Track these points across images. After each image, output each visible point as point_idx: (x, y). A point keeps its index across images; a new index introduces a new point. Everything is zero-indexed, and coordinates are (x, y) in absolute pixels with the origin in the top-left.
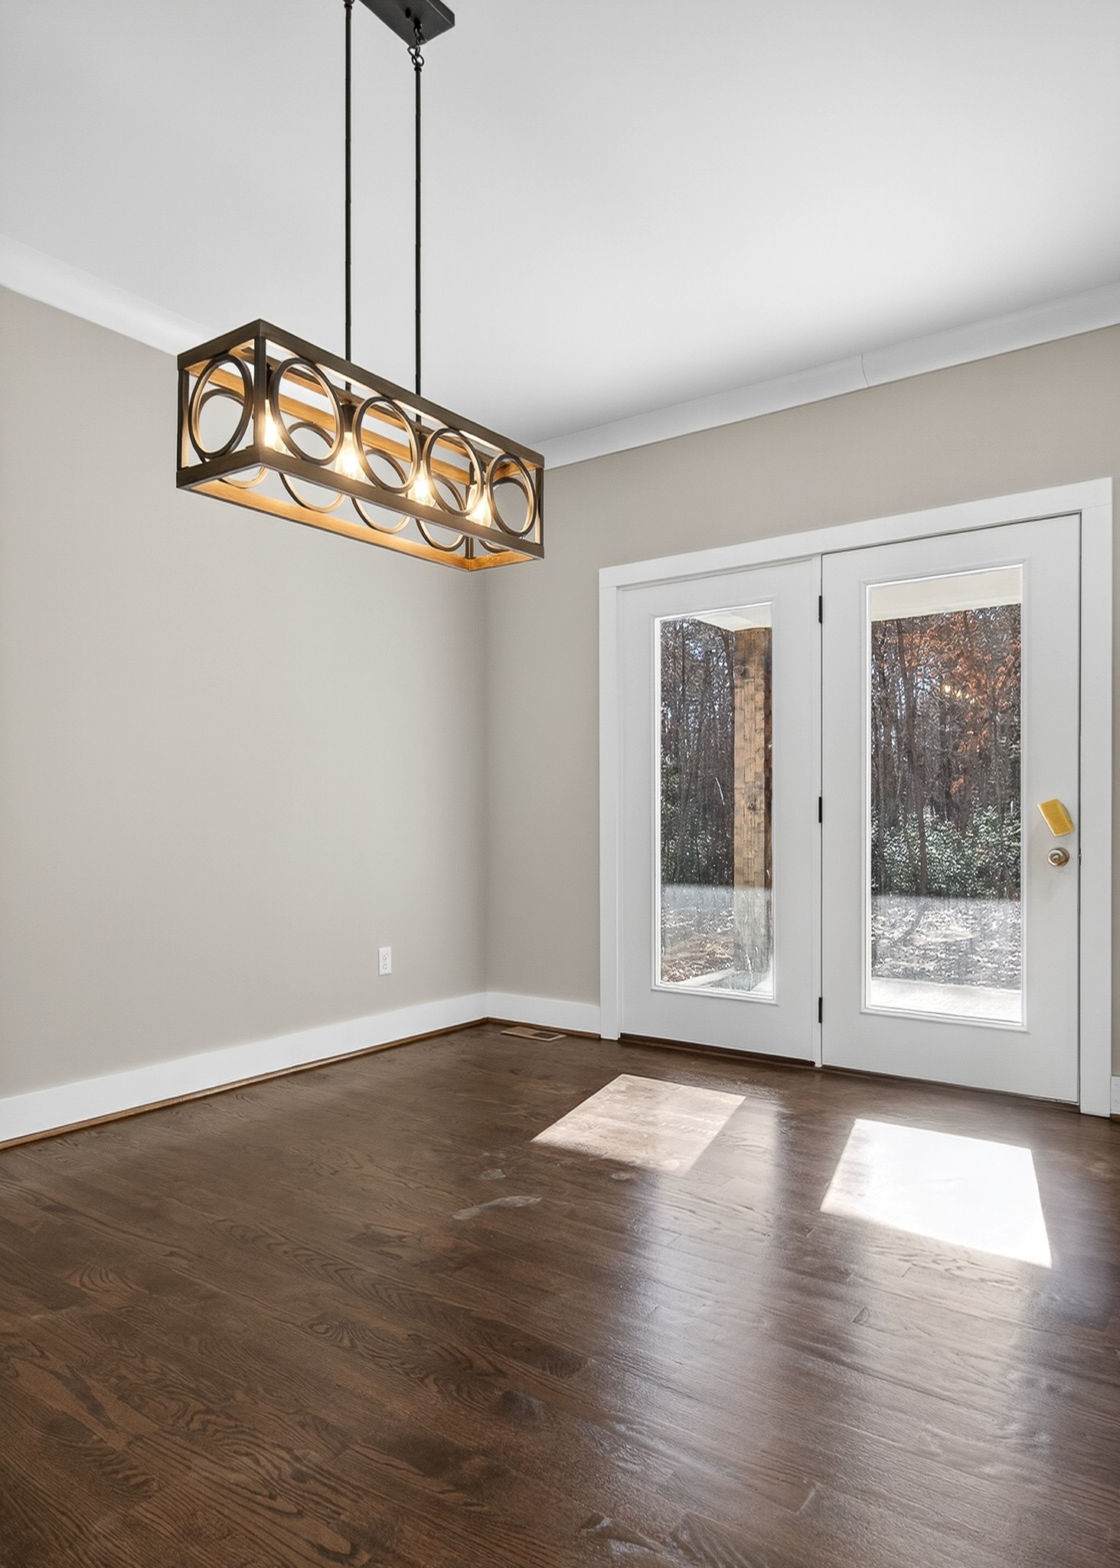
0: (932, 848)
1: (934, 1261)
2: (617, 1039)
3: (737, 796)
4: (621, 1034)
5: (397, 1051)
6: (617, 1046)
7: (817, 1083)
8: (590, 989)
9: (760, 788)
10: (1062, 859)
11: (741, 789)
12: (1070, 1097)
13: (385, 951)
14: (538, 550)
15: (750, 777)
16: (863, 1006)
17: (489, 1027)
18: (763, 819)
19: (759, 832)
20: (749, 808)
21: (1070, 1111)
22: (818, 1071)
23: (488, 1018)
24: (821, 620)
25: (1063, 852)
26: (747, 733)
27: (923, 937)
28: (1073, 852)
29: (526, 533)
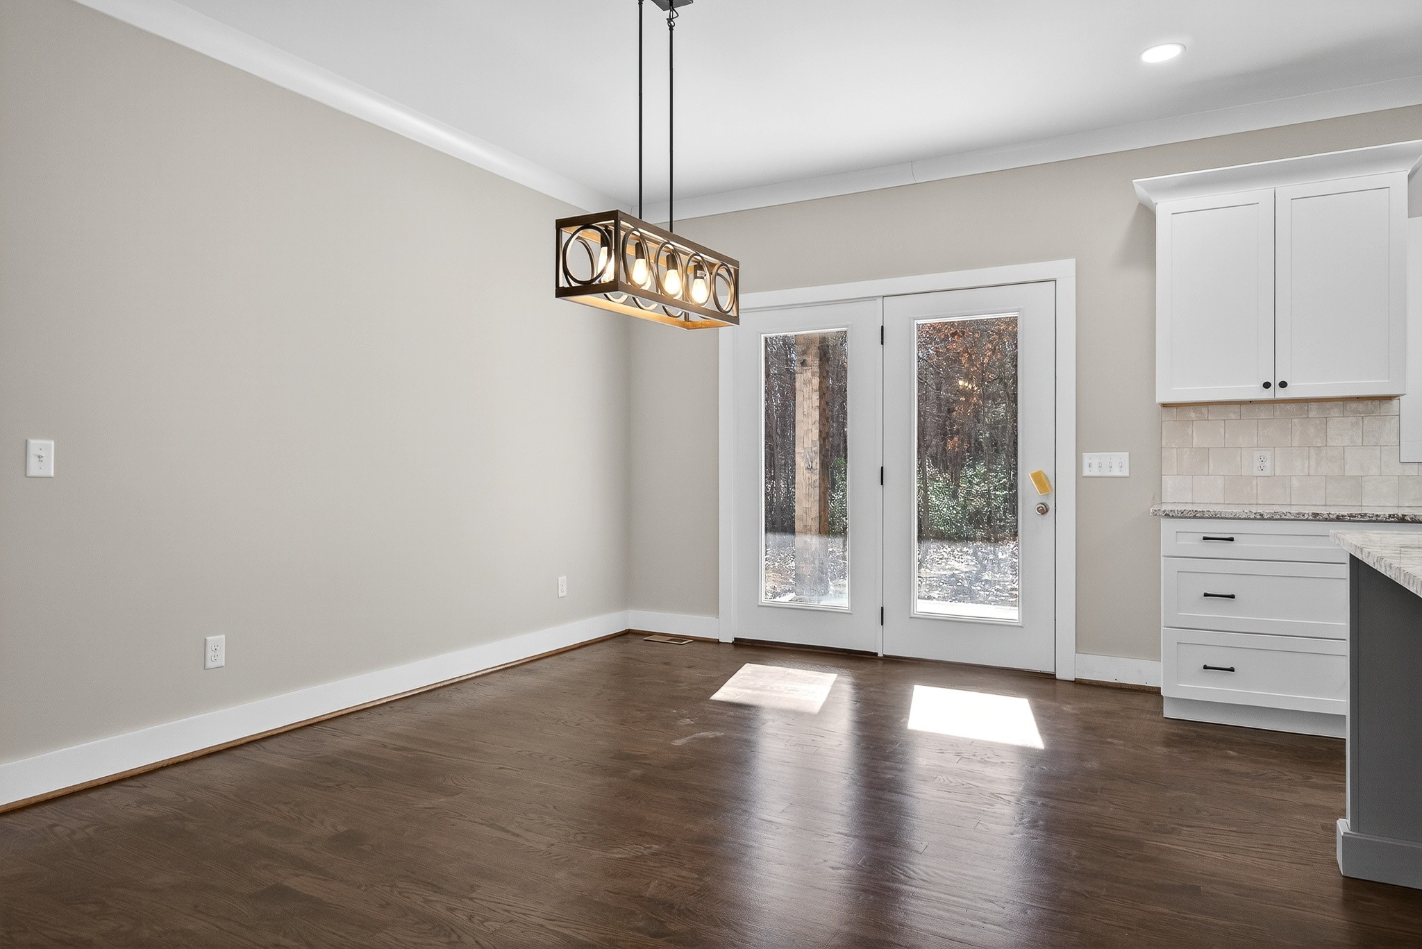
0: (933, 496)
1: (974, 755)
2: (731, 642)
3: (798, 459)
4: (735, 638)
5: (576, 652)
6: (732, 646)
7: (879, 667)
8: (711, 605)
9: (815, 453)
10: (1043, 510)
11: (801, 453)
12: (1050, 670)
13: (562, 579)
14: (736, 320)
15: (808, 444)
16: (912, 612)
17: (629, 636)
18: (817, 477)
19: (815, 487)
20: (807, 468)
21: (1049, 678)
22: (880, 659)
23: (629, 630)
24: (882, 343)
25: (1045, 506)
26: (805, 410)
27: (928, 570)
28: (1051, 506)
29: (729, 311)
